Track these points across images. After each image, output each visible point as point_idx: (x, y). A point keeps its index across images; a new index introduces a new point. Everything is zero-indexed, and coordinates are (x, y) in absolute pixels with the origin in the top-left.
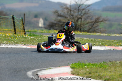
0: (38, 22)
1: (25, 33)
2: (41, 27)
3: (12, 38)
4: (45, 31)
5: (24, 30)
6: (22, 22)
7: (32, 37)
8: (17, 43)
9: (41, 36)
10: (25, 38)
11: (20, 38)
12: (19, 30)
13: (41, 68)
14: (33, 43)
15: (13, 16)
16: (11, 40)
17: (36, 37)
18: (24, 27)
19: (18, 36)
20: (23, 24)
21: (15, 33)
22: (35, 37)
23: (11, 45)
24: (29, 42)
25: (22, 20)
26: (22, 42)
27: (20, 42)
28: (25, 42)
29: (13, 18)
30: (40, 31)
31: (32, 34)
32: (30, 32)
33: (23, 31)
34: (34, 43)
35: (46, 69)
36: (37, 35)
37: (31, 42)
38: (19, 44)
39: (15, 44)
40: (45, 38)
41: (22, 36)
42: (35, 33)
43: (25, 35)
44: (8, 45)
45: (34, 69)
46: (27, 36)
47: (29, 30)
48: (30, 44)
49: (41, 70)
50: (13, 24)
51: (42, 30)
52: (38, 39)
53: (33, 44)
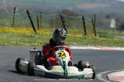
0: (109, 23)
1: (95, 35)
2: (113, 29)
3: (81, 39)
4: (116, 32)
5: (95, 31)
6: (93, 23)
7: (102, 39)
8: (87, 45)
9: (111, 37)
10: (95, 39)
11: (90, 39)
12: (90, 31)
13: (111, 70)
14: (103, 44)
15: (83, 17)
16: (81, 42)
17: (107, 38)
18: (94, 28)
19: (88, 38)
20: (94, 25)
21: (85, 34)
22: (105, 38)
23: (81, 46)
24: (99, 43)
25: (93, 21)
26: (93, 43)
27: (90, 43)
28: (95, 43)
29: (83, 19)
30: (111, 32)
31: (102, 35)
32: (101, 33)
33: (93, 32)
34: (105, 44)
35: (116, 71)
36: (108, 36)
37: (101, 43)
38: (89, 46)
39: (85, 46)
40: (116, 39)
41: (92, 37)
42: (105, 34)
43: (96, 36)
44: (78, 47)
45: (104, 71)
46: (97, 37)
47: (100, 31)
48: (100, 46)
49: (111, 72)
50: (83, 25)
51: (114, 31)
52: (108, 41)
53: (103, 46)
